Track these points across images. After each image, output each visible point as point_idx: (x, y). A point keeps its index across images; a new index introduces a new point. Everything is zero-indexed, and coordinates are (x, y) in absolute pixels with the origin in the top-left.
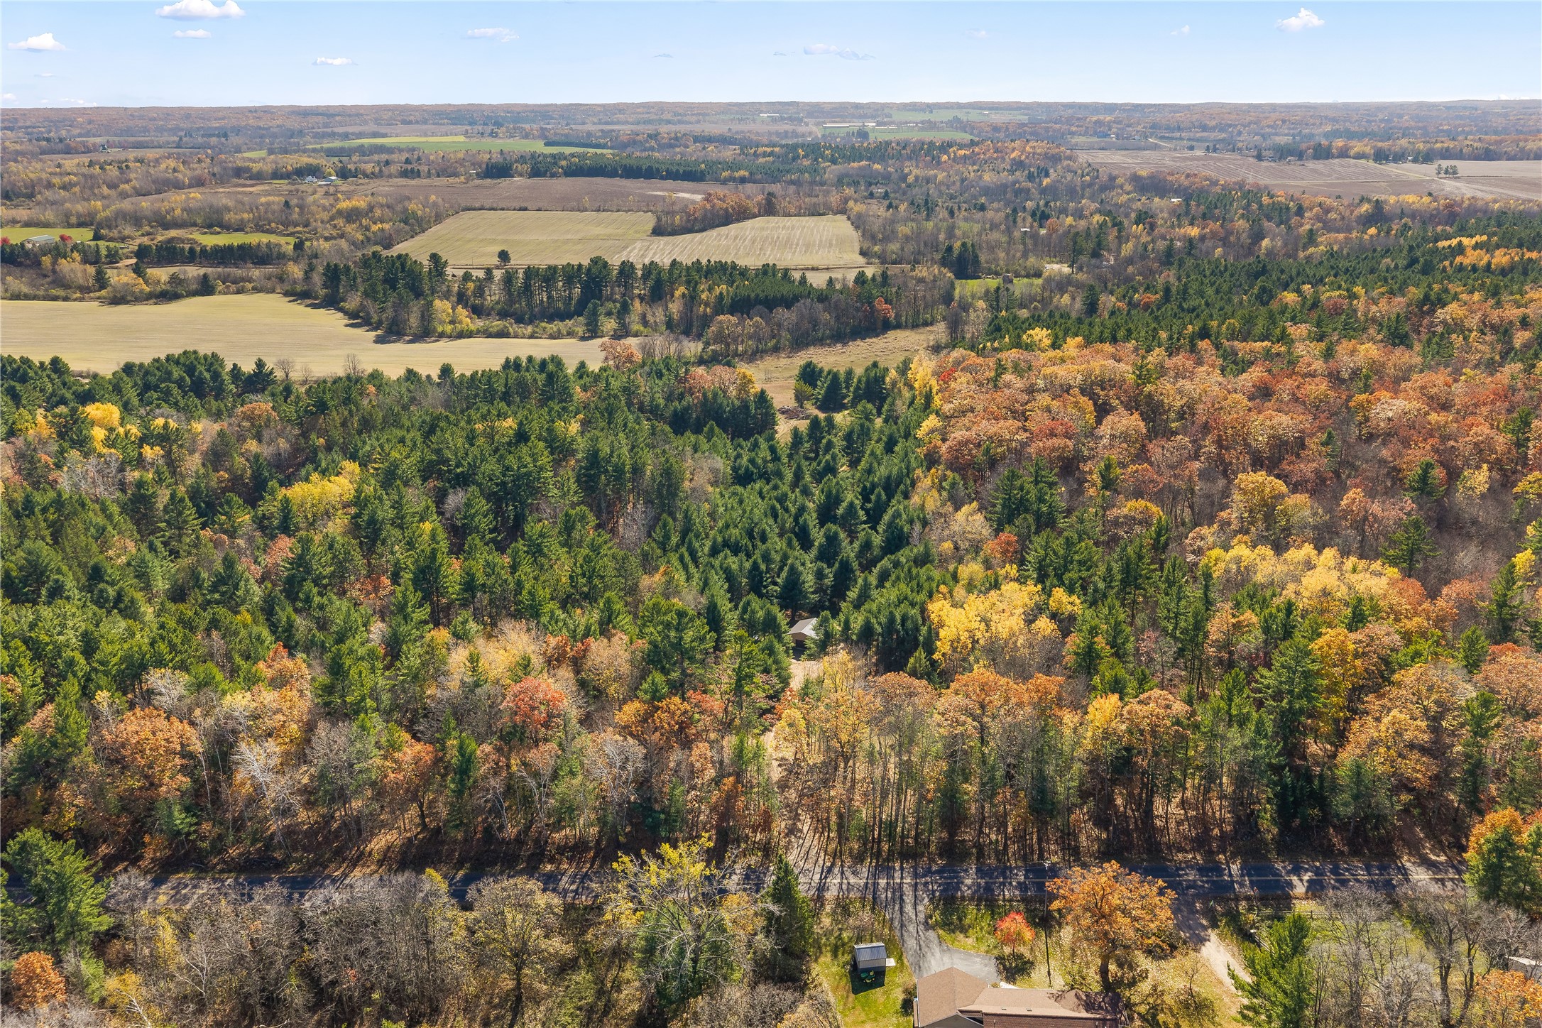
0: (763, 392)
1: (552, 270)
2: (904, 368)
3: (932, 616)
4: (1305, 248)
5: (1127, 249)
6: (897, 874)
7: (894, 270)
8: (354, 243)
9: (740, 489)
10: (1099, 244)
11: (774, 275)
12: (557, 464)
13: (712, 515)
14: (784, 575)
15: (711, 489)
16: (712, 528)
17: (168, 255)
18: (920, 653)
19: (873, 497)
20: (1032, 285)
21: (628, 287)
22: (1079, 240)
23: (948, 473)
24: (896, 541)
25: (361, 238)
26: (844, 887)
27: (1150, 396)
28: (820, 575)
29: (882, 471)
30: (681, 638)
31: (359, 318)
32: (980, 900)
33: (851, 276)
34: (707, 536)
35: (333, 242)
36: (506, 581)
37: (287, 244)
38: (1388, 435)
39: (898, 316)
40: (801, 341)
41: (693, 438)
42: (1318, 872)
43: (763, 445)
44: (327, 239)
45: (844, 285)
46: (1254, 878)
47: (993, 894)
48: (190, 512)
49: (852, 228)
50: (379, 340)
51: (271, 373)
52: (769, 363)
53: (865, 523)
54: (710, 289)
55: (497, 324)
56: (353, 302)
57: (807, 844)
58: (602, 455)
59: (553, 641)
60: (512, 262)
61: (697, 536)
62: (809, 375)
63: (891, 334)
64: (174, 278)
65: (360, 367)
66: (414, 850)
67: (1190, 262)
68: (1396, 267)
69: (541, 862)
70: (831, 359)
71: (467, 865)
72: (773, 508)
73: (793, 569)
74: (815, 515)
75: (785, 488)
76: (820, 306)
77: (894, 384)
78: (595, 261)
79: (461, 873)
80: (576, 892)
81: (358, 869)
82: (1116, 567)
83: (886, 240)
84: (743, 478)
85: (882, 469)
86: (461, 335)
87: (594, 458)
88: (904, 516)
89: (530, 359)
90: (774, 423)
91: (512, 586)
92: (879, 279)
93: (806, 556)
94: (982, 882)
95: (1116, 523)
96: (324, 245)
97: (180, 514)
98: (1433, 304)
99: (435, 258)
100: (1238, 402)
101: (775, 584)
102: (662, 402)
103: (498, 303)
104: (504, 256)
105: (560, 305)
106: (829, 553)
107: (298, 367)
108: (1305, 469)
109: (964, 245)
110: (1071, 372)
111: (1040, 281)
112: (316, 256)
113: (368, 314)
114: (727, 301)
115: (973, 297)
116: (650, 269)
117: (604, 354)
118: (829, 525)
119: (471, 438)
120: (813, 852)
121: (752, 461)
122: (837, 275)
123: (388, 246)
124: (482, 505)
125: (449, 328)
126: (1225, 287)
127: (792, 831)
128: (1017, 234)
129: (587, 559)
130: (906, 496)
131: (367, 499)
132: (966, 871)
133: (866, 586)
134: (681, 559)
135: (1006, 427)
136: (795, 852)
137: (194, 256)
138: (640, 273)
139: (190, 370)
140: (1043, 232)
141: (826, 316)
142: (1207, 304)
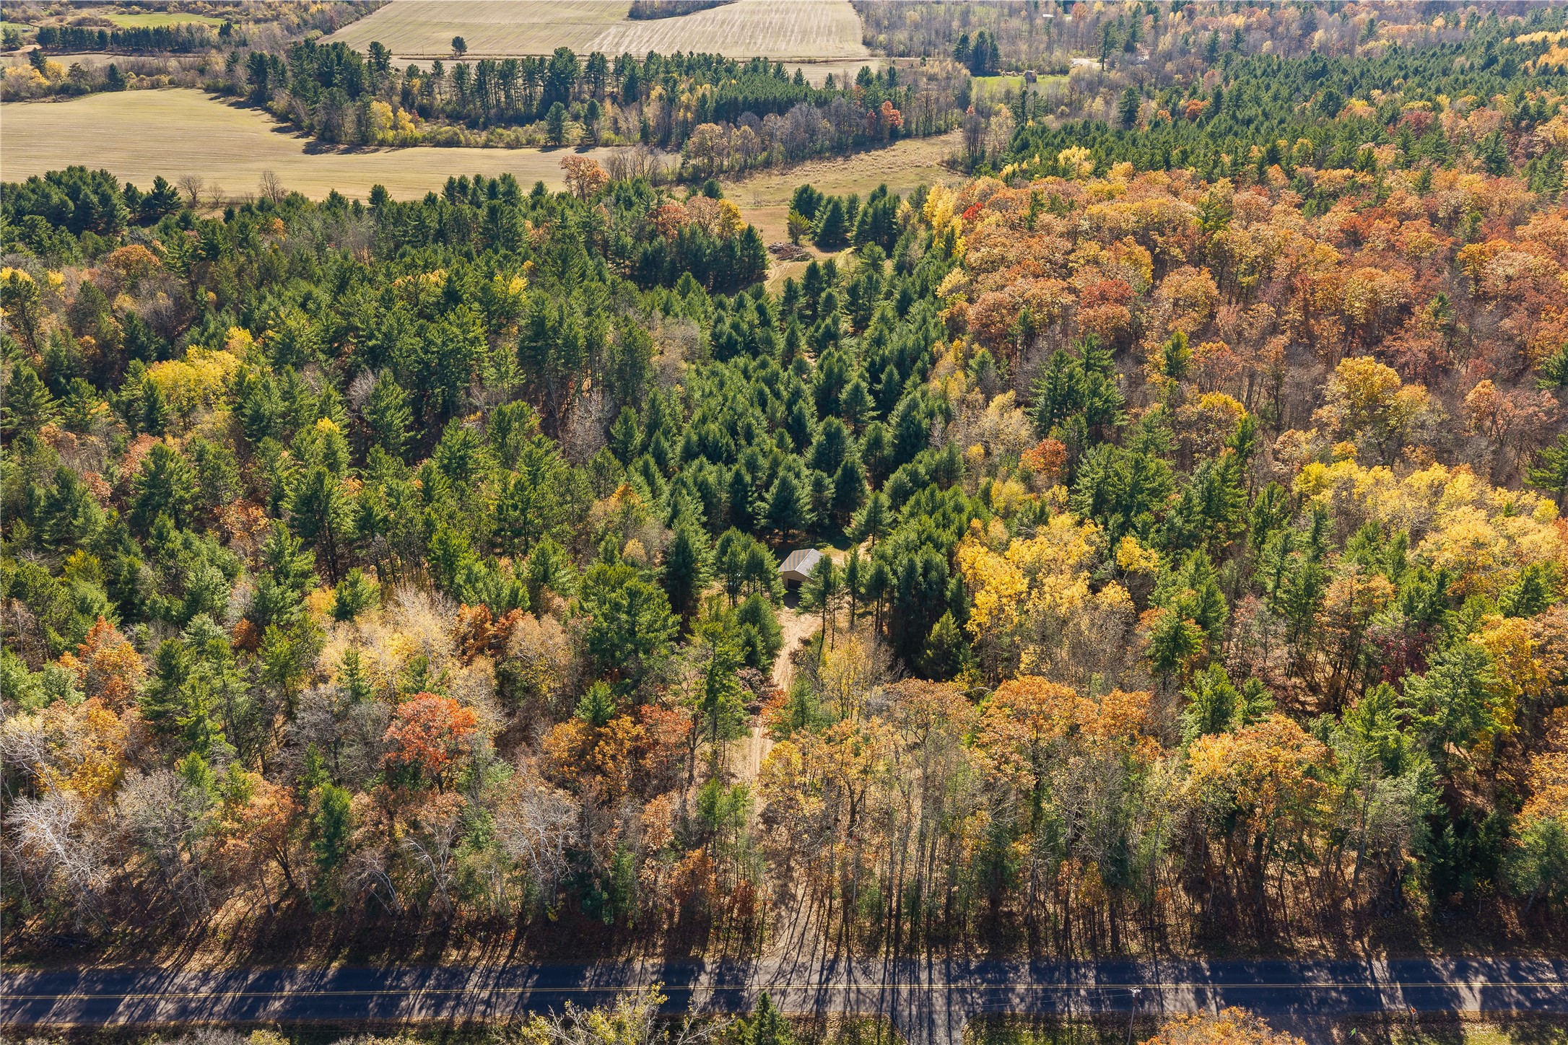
0: (750, 229)
1: (511, 64)
2: (919, 200)
3: (964, 566)
4: (1364, 41)
5: (1166, 42)
6: (924, 976)
7: (901, 64)
8: (289, 29)
9: (720, 366)
10: (1133, 35)
11: (766, 71)
12: (495, 333)
13: (686, 401)
14: (773, 490)
15: (684, 366)
16: (685, 419)
17: (75, 40)
18: (948, 618)
19: (883, 377)
20: (1059, 84)
21: (599, 83)
22: (1111, 30)
23: (976, 346)
24: (912, 441)
25: (296, 20)
26: (853, 996)
27: (1219, 244)
28: (818, 486)
29: (894, 343)
30: (633, 624)
31: (288, 122)
32: (1037, 1020)
33: (854, 71)
34: (679, 429)
35: (263, 26)
36: (411, 520)
37: (210, 27)
38: (1509, 301)
39: (907, 122)
40: (797, 154)
41: (664, 293)
42: (1492, 975)
43: (750, 303)
44: (257, 21)
45: (846, 85)
46: (1409, 985)
47: (1054, 1012)
48: (41, 393)
49: (853, 12)
50: (309, 149)
51: (174, 194)
52: (759, 182)
53: (873, 409)
54: (691, 90)
55: (446, 130)
56: (281, 100)
57: (802, 922)
58: (549, 324)
59: (469, 613)
60: (469, 51)
61: (666, 433)
62: (806, 202)
63: (900, 145)
64: (75, 68)
65: (280, 187)
66: (274, 927)
67: (1238, 59)
68: (1472, 67)
69: (443, 946)
70: (831, 177)
71: (346, 951)
72: (761, 394)
73: (784, 483)
74: (811, 400)
75: (775, 365)
76: (818, 112)
77: (907, 218)
78: (560, 53)
79: (335, 964)
80: (488, 1003)
81: (197, 956)
82: (1195, 495)
83: (892, 27)
84: (724, 350)
85: (895, 337)
86: (404, 144)
87: (538, 325)
88: (922, 405)
89: (478, 179)
90: (764, 267)
91: (420, 527)
92: (886, 77)
93: (802, 461)
94: (1038, 987)
95: (1188, 425)
96: (252, 29)
97: (29, 395)
98: (1533, 119)
99: (376, 47)
100: (1326, 255)
101: (763, 500)
102: (629, 241)
103: (448, 103)
104: (459, 44)
105: (520, 105)
106: (828, 458)
107: (206, 186)
108: (1415, 346)
109: (981, 35)
110: (1122, 212)
111: (1065, 80)
112: (244, 43)
113: (298, 116)
114: (711, 104)
115: (992, 98)
116: (624, 63)
117: (565, 171)
118: (831, 418)
119: (387, 301)
120: (810, 936)
121: (735, 327)
122: (837, 70)
123: (329, 31)
124: (398, 394)
125: (390, 135)
126: (1285, 92)
127: (784, 897)
128: (1039, 22)
129: (520, 486)
130: (925, 379)
131: (251, 387)
132: (1016, 969)
133: (877, 509)
134: (646, 472)
135: (1048, 289)
136: (786, 935)
137: (101, 43)
138: (611, 66)
139: (74, 193)
140: (1068, 18)
141: (824, 125)
142: (1265, 115)
